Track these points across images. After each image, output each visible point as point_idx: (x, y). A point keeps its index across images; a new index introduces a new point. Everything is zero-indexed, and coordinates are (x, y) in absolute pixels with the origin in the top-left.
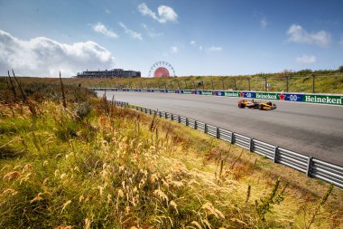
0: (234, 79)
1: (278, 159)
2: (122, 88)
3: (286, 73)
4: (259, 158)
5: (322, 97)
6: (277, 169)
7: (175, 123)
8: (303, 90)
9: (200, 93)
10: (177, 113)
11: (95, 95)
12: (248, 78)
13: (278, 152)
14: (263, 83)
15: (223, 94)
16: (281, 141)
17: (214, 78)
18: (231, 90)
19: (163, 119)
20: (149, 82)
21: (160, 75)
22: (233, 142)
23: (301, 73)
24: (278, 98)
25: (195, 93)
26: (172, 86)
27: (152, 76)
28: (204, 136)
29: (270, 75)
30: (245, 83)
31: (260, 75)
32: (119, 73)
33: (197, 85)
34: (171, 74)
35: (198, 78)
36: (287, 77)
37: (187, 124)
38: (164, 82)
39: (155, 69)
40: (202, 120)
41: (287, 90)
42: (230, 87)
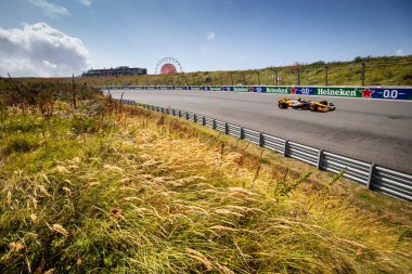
0: (243, 73)
1: (288, 153)
2: (129, 86)
3: (298, 65)
4: (268, 153)
5: (335, 89)
6: (287, 163)
7: (183, 119)
8: (316, 83)
9: (209, 89)
10: (184, 109)
11: (102, 94)
12: (257, 72)
13: (287, 146)
14: (273, 76)
15: (232, 89)
16: (291, 135)
17: (223, 73)
18: (240, 85)
19: (171, 116)
20: (155, 79)
21: (167, 72)
22: (243, 137)
23: (314, 65)
24: (289, 92)
25: (203, 88)
26: (179, 82)
27: (159, 72)
28: (213, 132)
29: (281, 69)
30: (255, 77)
31: (271, 69)
32: (124, 71)
33: (204, 81)
34: (178, 70)
35: (206, 73)
36: (298, 70)
37: (195, 120)
38: (171, 79)
39: (162, 65)
40: (211, 116)
41: (299, 84)
42: (239, 82)
